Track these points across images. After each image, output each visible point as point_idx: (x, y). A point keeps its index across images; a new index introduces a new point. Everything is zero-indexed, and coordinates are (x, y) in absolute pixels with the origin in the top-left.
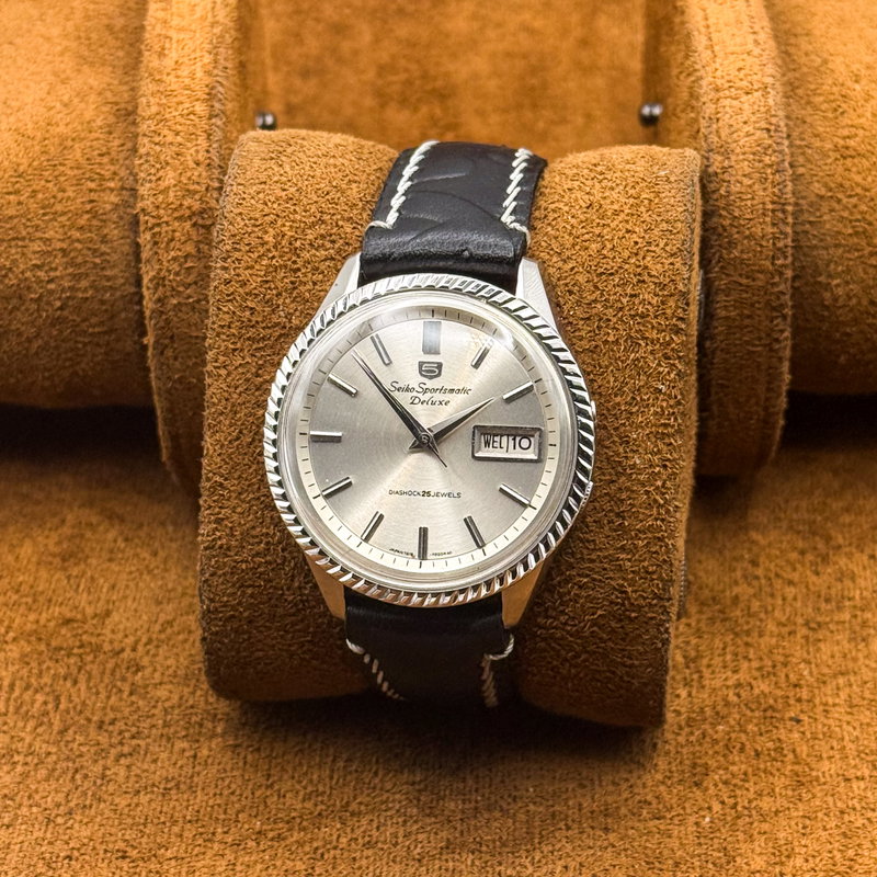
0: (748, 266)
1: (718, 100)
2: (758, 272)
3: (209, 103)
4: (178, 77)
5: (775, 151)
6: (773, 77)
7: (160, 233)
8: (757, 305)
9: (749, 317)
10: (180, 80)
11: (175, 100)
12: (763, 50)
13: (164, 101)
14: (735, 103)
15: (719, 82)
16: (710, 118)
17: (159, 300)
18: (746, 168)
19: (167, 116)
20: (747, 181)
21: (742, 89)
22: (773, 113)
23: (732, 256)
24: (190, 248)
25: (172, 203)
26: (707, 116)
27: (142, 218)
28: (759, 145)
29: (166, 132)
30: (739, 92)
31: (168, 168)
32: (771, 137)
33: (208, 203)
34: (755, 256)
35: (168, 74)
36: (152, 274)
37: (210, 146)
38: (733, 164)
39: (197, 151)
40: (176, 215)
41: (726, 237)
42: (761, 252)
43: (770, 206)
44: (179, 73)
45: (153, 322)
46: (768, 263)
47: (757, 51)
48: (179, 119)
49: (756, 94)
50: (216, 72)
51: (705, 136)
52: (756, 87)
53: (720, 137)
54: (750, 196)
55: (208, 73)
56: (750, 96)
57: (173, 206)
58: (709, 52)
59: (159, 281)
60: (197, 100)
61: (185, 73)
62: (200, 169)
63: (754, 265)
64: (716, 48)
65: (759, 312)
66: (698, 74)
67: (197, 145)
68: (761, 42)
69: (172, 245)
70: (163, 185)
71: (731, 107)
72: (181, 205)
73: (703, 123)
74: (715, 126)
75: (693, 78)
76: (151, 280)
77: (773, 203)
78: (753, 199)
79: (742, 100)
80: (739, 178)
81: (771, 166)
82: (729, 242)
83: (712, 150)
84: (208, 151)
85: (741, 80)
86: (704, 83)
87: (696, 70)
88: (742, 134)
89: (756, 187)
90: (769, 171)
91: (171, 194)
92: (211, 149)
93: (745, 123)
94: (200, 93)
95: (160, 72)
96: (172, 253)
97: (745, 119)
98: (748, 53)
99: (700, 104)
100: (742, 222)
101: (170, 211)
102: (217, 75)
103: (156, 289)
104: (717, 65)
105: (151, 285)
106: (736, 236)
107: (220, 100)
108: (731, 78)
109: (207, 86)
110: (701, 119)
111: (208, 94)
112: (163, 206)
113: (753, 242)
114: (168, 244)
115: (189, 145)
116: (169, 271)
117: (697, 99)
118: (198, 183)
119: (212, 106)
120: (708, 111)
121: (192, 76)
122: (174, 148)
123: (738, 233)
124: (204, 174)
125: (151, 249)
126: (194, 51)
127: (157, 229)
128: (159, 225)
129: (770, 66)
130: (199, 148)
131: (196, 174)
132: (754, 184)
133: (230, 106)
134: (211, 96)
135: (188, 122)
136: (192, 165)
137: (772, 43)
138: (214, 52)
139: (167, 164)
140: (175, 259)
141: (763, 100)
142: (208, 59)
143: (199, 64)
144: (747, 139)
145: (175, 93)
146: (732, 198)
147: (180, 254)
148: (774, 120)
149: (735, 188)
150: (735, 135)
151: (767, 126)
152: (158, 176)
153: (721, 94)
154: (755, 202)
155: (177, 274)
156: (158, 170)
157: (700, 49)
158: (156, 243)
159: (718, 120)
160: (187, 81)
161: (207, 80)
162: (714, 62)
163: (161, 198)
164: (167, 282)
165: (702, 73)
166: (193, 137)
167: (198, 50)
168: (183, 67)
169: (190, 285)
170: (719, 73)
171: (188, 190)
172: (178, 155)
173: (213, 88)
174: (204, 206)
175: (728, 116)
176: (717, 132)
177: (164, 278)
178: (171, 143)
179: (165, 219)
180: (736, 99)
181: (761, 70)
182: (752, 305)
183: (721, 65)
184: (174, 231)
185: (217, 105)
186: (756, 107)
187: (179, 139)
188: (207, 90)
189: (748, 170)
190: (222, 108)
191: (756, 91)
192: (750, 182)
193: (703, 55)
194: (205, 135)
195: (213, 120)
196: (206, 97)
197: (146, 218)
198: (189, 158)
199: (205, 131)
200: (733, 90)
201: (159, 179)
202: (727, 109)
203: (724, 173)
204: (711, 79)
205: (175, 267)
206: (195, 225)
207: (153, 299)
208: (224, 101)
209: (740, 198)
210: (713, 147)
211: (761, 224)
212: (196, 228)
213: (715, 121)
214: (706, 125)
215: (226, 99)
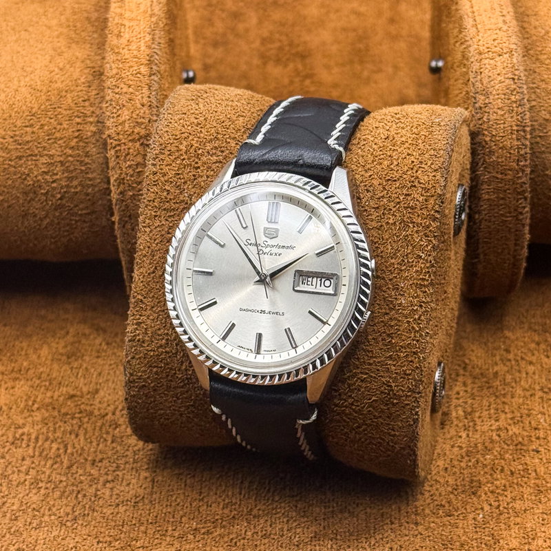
0: (502, 166)
1: (481, 60)
2: (509, 170)
3: (150, 66)
4: (130, 50)
5: (518, 93)
6: (516, 44)
7: (120, 150)
8: (508, 191)
9: (503, 199)
10: (131, 52)
11: (128, 65)
12: (509, 27)
13: (121, 66)
14: (492, 62)
15: (481, 48)
16: (476, 72)
17: (121, 193)
18: (500, 104)
19: (123, 75)
20: (500, 112)
21: (496, 52)
22: (517, 68)
23: (491, 160)
24: (139, 159)
25: (127, 131)
26: (474, 70)
27: (109, 141)
28: (507, 89)
29: (122, 85)
30: (494, 54)
31: (124, 108)
32: (516, 83)
33: (150, 130)
34: (506, 160)
35: (123, 49)
36: (116, 176)
38: (491, 101)
39: (142, 97)
40: (130, 138)
41: (488, 148)
42: (510, 157)
43: (515, 128)
44: (130, 47)
45: (117, 207)
46: (515, 164)
47: (505, 28)
48: (130, 77)
49: (505, 56)
50: (153, 46)
51: (473, 84)
52: (505, 51)
53: (482, 84)
54: (502, 122)
55: (149, 47)
56: (501, 57)
57: (128, 133)
58: (474, 29)
59: (121, 181)
60: (142, 64)
61: (134, 47)
62: (144, 109)
63: (506, 165)
64: (479, 26)
65: (509, 196)
67: (142, 93)
68: (508, 22)
69: (128, 158)
70: (121, 119)
71: (489, 64)
72: (133, 132)
73: (472, 75)
74: (479, 77)
75: (464, 46)
76: (115, 181)
77: (517, 126)
78: (504, 123)
79: (496, 60)
80: (495, 110)
81: (516, 102)
82: (490, 152)
83: (477, 93)
84: (149, 97)
85: (496, 47)
86: (471, 49)
87: (466, 41)
88: (497, 82)
89: (506, 116)
90: (514, 105)
91: (127, 125)
92: (151, 95)
93: (498, 74)
94: (143, 60)
95: (118, 47)
96: (128, 163)
97: (499, 72)
98: (500, 30)
99: (470, 63)
100: (498, 138)
101: (126, 136)
102: (154, 48)
103: (119, 186)
104: (480, 38)
105: (115, 184)
106: (494, 147)
107: (156, 64)
108: (489, 45)
109: (148, 55)
110: (470, 73)
111: (149, 60)
112: (122, 133)
113: (505, 151)
114: (125, 157)
115: (137, 93)
116: (127, 174)
117: (467, 59)
118: (143, 118)
119: (152, 68)
120: (474, 67)
121: (139, 49)
122: (128, 96)
123: (495, 145)
124: (147, 112)
125: (115, 161)
126: (140, 33)
127: (118, 148)
128: (119, 145)
129: (514, 37)
130: (144, 95)
131: (142, 111)
132: (505, 114)
133: (163, 67)
134: (150, 62)
135: (137, 79)
136: (139, 106)
137: (514, 22)
138: (152, 33)
139: (124, 106)
140: (130, 166)
141: (509, 59)
142: (148, 38)
143: (143, 41)
144: (500, 85)
145: (128, 61)
146: (491, 123)
147: (132, 163)
148: (517, 73)
149: (493, 117)
150: (492, 82)
151: (513, 76)
152: (118, 114)
153: (483, 56)
154: (506, 125)
155: (132, 176)
156: (118, 110)
157: (468, 27)
158: (118, 157)
159: (481, 73)
160: (135, 53)
161: (148, 52)
162: (478, 35)
163: (120, 128)
164: (125, 181)
165: (470, 42)
166: (140, 88)
167: (142, 33)
168: (133, 44)
169: (140, 183)
170: (481, 43)
171: (137, 122)
172: (130, 100)
173: (152, 56)
174: (147, 132)
175: (487, 70)
176: (481, 80)
177: (123, 179)
178: (126, 93)
179: (123, 141)
180: (493, 59)
181: (508, 40)
182: (505, 191)
183: (482, 37)
184: (129, 149)
185: (154, 67)
186: (505, 64)
187: (131, 90)
188: (148, 58)
189: (500, 106)
190: (158, 69)
191: (505, 54)
192: (503, 113)
193: (471, 31)
194: (147, 87)
195: (152, 77)
196: (148, 62)
197: (111, 141)
198: (137, 101)
199: (147, 84)
200: (490, 53)
201: (119, 116)
202: (487, 66)
203: (485, 107)
204: (476, 47)
205: (131, 171)
206: (142, 144)
207: (117, 192)
208: (159, 64)
209: (496, 123)
210: (479, 91)
211: (510, 139)
212: (142, 147)
213: (479, 73)
214: (474, 76)
215: (160, 63)
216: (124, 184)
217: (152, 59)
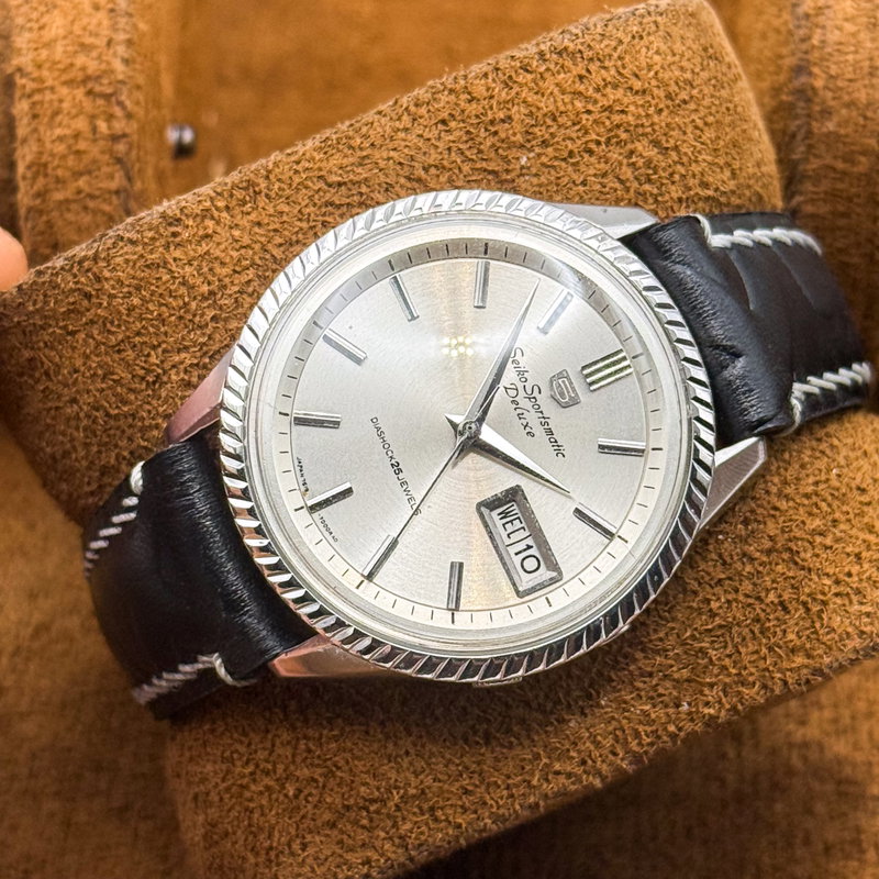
0: (845, 145)
2: (860, 153)
7: (42, 102)
8: (855, 200)
9: (844, 215)
17: (38, 195)
20: (849, 27)
23: (824, 129)
24: (81, 124)
25: (59, 62)
27: (20, 81)
36: (29, 158)
40: (65, 77)
41: (818, 104)
42: (864, 126)
45: (29, 225)
54: (852, 49)
57: (59, 66)
59: (39, 168)
62: (99, 16)
63: (853, 144)
65: (858, 210)
69: (58, 119)
70: (48, 35)
72: (72, 65)
76: (29, 167)
78: (856, 52)
82: (822, 111)
89: (862, 36)
91: (59, 49)
100: (840, 83)
101: (57, 73)
103: (34, 178)
105: (29, 175)
106: (831, 103)
112: (48, 65)
113: (855, 113)
116: (53, 155)
124: (106, 22)
125: (29, 124)
127: (37, 97)
128: (39, 91)
131: (94, 21)
132: (859, 31)
136: (89, 9)
140: (61, 139)
146: (829, 50)
147: (67, 132)
149: (833, 36)
154: (859, 57)
155: (64, 157)
156: (42, 14)
158: (35, 116)
163: (44, 53)
164: (49, 170)
169: (81, 174)
171: (82, 44)
174: (103, 66)
179: (49, 83)
182: (850, 199)
184: (61, 101)
189: (851, 12)
192: (854, 29)
197: (24, 81)
203: (817, 15)
205: (61, 148)
206: (90, 93)
207: (32, 192)
209: (838, 50)
211: (865, 86)
212: (91, 97)
216: (46, 175)
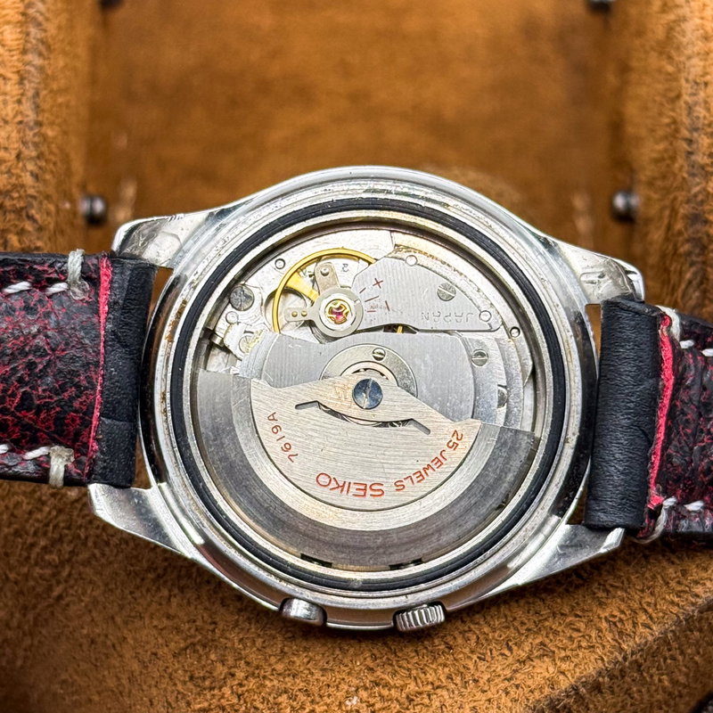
1: (707, 54)
3: (24, 29)
16: (696, 83)
26: (691, 78)
33: (19, 176)
37: (22, 95)
51: (689, 107)
53: (708, 111)
60: (8, 23)
66: (680, 12)
73: (686, 88)
74: (702, 94)
75: (672, 17)
83: (696, 130)
84: (19, 102)
86: (688, 26)
99: (683, 57)
110: (683, 82)
111: (24, 14)
117: (678, 48)
119: (28, 34)
120: (693, 70)
130: (8, 98)
133: (52, 28)
134: (26, 19)
159: (706, 84)
165: (685, 11)
173: (29, 6)
176: (706, 102)
185: (33, 30)
188: (22, 10)
194: (15, 78)
195: (29, 57)
196: (20, 18)
199: (18, 72)
204: (698, 21)
208: (45, 25)
210: (700, 126)
213: (703, 87)
214: (690, 91)
215: (47, 19)
217: (31, 11)
